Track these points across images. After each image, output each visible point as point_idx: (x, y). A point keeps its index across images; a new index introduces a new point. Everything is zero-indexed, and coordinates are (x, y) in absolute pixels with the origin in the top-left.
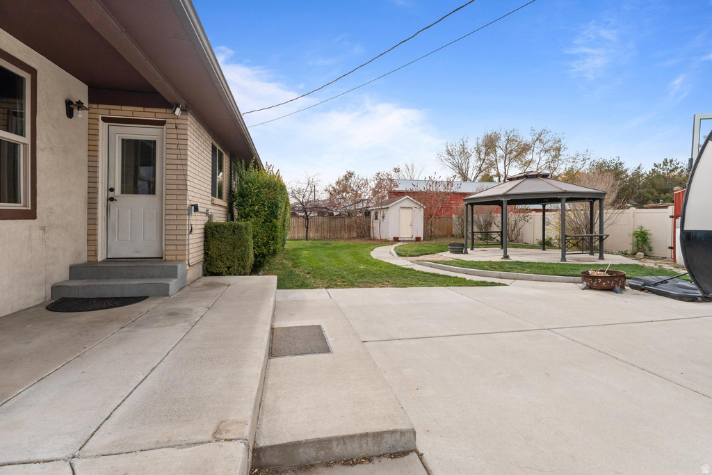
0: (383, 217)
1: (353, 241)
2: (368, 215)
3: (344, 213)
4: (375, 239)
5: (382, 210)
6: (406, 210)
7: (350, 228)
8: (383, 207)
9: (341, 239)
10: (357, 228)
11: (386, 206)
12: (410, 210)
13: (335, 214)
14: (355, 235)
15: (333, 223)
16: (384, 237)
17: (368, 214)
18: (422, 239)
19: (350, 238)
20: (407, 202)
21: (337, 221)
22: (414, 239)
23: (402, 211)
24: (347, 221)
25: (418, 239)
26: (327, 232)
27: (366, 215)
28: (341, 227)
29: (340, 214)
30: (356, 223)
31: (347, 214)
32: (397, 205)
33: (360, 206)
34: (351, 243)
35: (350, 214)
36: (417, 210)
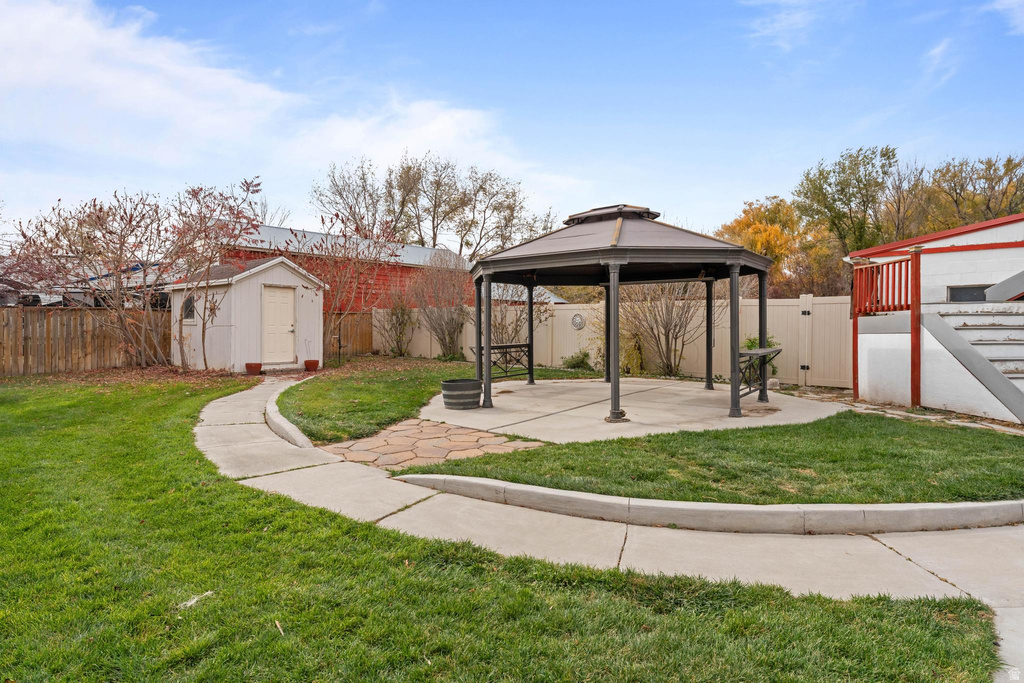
0: (213, 310)
1: (113, 380)
2: (163, 306)
3: (80, 297)
4: (186, 372)
5: (210, 292)
6: (278, 293)
7: (101, 341)
8: (212, 282)
9: (70, 373)
10: (128, 341)
11: (224, 281)
12: (290, 293)
13: (45, 299)
14: (118, 359)
15: (38, 328)
16: (215, 364)
17: (161, 302)
18: (321, 364)
19: (103, 371)
20: (281, 270)
21: (55, 321)
22: (300, 364)
23: (268, 294)
24: (91, 320)
25: (311, 366)
26: (15, 353)
27: (154, 305)
28: (69, 340)
29: (66, 302)
30: (123, 327)
31: (90, 301)
32: (254, 281)
33: (137, 279)
34: (106, 390)
35: (100, 303)
36: (310, 294)
